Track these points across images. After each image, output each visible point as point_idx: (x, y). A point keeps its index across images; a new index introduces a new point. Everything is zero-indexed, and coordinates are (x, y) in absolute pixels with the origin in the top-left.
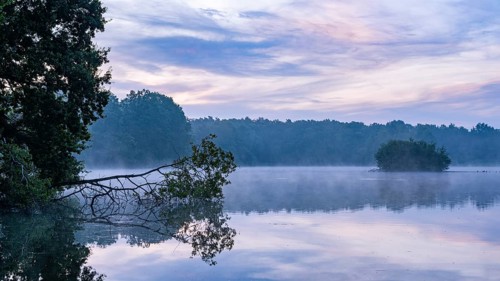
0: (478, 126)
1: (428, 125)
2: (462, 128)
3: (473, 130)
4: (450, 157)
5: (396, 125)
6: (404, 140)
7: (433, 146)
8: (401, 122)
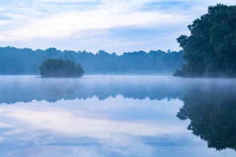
0: (99, 52)
1: (70, 51)
2: (90, 53)
3: (97, 54)
4: (84, 69)
5: (52, 51)
6: (57, 59)
7: (74, 62)
8: (54, 49)
